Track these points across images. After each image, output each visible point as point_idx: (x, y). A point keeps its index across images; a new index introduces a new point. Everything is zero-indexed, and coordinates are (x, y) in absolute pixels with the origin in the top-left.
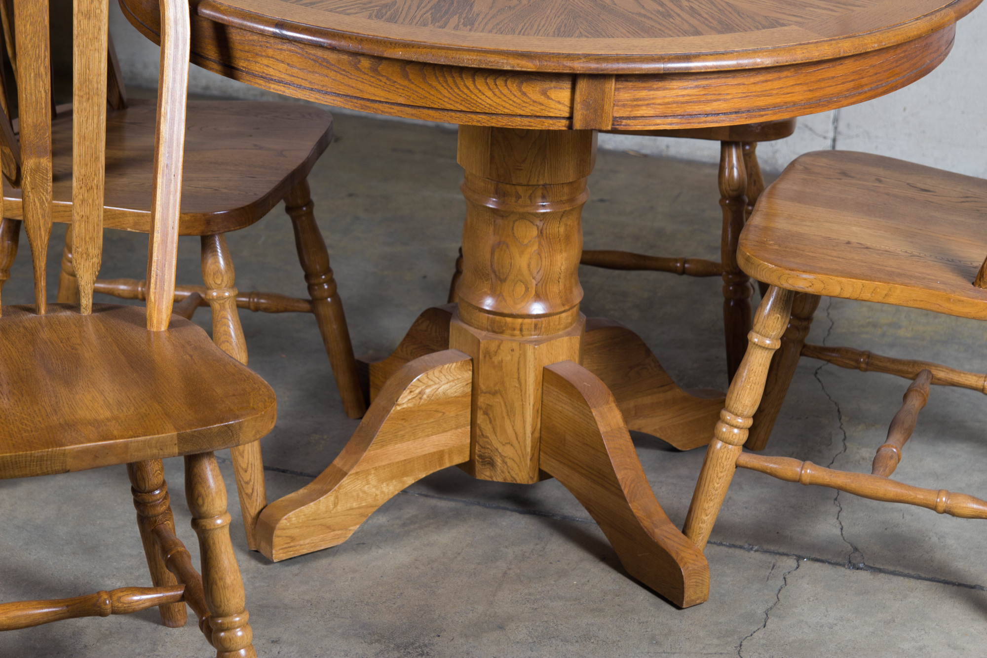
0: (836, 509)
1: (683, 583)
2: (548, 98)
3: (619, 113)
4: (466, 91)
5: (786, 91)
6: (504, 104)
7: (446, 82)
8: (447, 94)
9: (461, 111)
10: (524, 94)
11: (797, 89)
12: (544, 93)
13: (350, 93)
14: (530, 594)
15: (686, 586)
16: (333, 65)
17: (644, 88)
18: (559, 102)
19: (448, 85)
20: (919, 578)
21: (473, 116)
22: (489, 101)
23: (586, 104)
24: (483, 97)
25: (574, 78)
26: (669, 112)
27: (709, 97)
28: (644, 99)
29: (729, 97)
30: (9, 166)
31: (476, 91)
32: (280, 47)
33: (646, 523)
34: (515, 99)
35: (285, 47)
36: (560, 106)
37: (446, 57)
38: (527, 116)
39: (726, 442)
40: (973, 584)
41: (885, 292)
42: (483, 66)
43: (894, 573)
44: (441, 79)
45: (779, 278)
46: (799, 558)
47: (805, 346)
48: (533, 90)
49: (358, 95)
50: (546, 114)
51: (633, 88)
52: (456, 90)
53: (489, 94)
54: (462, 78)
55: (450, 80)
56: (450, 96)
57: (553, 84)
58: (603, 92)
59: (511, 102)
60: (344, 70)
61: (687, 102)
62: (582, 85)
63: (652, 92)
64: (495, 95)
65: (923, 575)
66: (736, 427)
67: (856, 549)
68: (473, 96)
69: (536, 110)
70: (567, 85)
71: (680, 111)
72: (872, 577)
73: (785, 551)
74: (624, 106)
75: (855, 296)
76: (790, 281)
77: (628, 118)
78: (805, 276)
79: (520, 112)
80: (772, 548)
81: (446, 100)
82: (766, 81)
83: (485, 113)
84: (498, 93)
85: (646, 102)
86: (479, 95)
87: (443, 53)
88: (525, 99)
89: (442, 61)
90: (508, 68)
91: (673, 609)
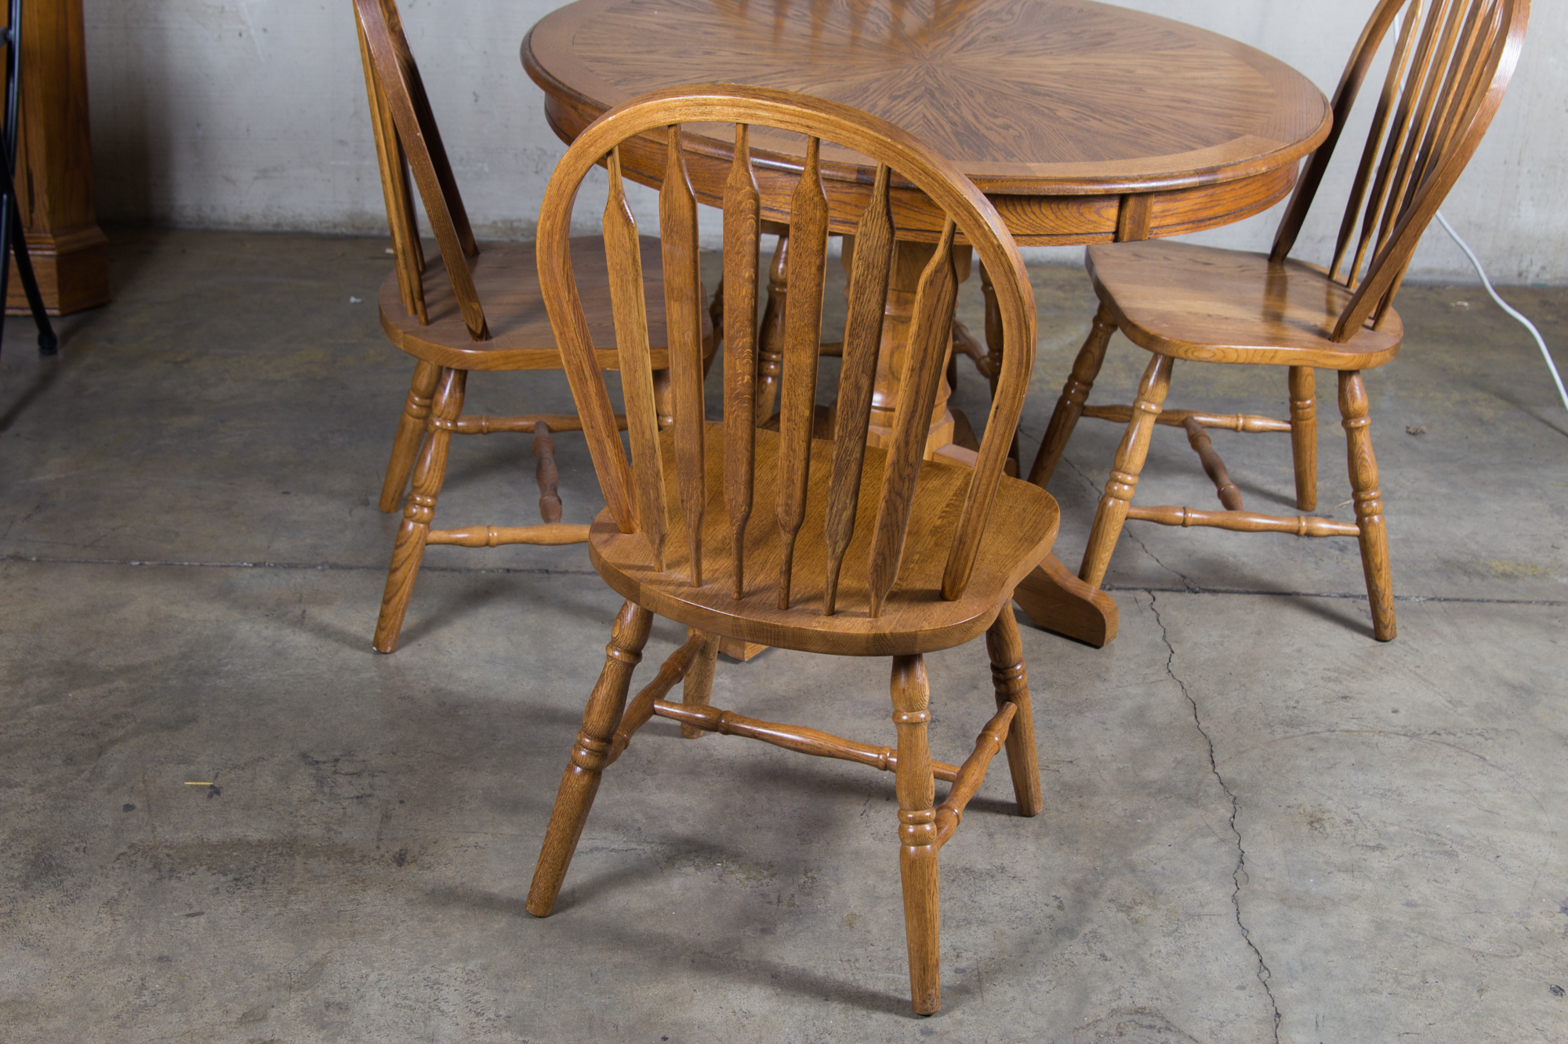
0: (1138, 546)
1: (1104, 625)
2: (1101, 216)
3: (1153, 224)
4: (1032, 216)
5: (1257, 191)
6: (1064, 225)
7: (1015, 210)
8: (1015, 221)
9: (1028, 235)
10: (1082, 215)
11: (1263, 189)
12: (1098, 213)
13: (923, 228)
14: (971, 655)
15: (1107, 627)
16: (905, 203)
17: (1171, 200)
18: (1108, 219)
19: (1017, 213)
20: (1248, 593)
21: (1037, 238)
22: (1052, 224)
23: (1132, 218)
24: (1047, 221)
25: (1123, 198)
26: (1186, 219)
27: (1213, 203)
28: (1170, 210)
29: (1225, 202)
30: (476, 320)
31: (1041, 216)
32: (847, 191)
33: (1057, 578)
34: (1074, 220)
35: (854, 190)
36: (1110, 223)
37: (1029, 188)
38: (1082, 234)
39: (1118, 498)
40: (1291, 591)
41: (1271, 355)
42: (1061, 193)
43: (1226, 592)
44: (1011, 208)
45: (1186, 352)
46: (1149, 591)
47: (1084, 408)
48: (1089, 212)
49: (930, 229)
50: (1098, 230)
51: (1162, 202)
52: (1024, 217)
53: (1052, 217)
54: (1030, 205)
55: (1019, 209)
56: (1018, 222)
57: (1106, 203)
58: (1146, 207)
59: (1070, 223)
60: (917, 207)
61: (1199, 209)
62: (1131, 203)
63: (1176, 203)
64: (1057, 218)
65: (1250, 590)
66: (1126, 484)
67: (1184, 577)
68: (1038, 221)
69: (1090, 228)
70: (1115, 203)
71: (1193, 217)
72: (1214, 598)
73: (1134, 586)
74: (1156, 217)
75: (1248, 361)
76: (1196, 354)
77: (1157, 228)
78: (1209, 347)
79: (1076, 231)
80: (1122, 585)
81: (1014, 226)
82: (1247, 185)
83: (1047, 235)
84: (1060, 217)
85: (1171, 213)
86: (1044, 219)
87: (1025, 184)
88: (1082, 219)
89: (1026, 192)
90: (1083, 193)
91: (1093, 650)
